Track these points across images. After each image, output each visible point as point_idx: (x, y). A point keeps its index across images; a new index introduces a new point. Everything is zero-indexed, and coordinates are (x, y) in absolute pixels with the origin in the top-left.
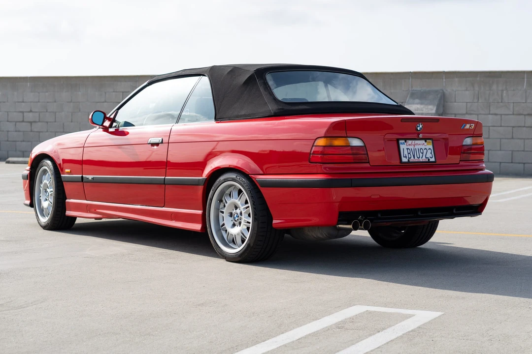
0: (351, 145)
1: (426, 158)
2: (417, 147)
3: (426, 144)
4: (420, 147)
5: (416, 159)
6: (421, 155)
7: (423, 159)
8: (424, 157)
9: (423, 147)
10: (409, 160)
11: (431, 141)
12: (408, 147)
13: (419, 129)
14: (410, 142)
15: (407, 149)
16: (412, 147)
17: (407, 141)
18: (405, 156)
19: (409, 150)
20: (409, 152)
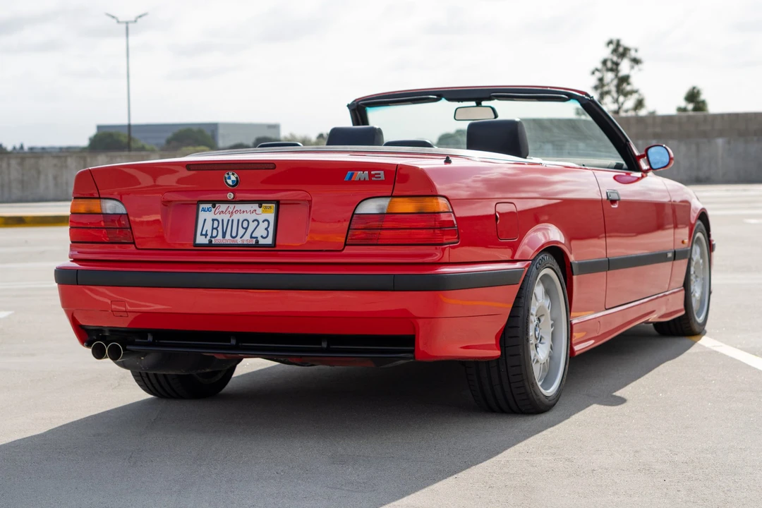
0: (104, 212)
1: (251, 237)
2: (235, 217)
3: (259, 210)
4: (242, 217)
5: (228, 240)
6: (241, 231)
7: (247, 239)
8: (247, 237)
9: (251, 217)
10: (210, 241)
11: (273, 206)
13: (230, 182)
14: (223, 207)
15: (213, 220)
16: (226, 217)
17: (217, 205)
18: (204, 233)
19: (216, 223)
20: (215, 226)
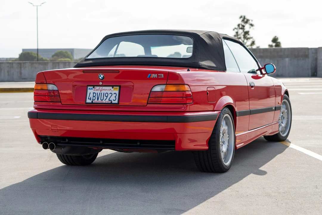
0: (48, 89)
6: (105, 98)
7: (107, 101)
9: (109, 92)
10: (92, 102)
11: (118, 87)
13: (101, 78)
15: (93, 93)
17: (95, 87)
18: (90, 98)
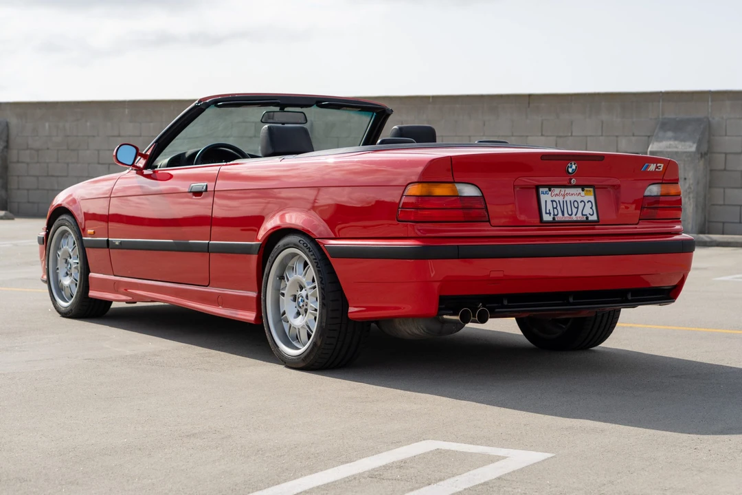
0: (460, 195)
1: (583, 215)
2: (568, 198)
3: (583, 193)
4: (573, 198)
5: (566, 217)
6: (575, 210)
7: (579, 217)
8: (579, 214)
9: (579, 199)
10: (554, 218)
11: (592, 189)
12: (554, 198)
13: (570, 170)
14: (557, 191)
15: (552, 201)
16: (560, 198)
17: (552, 189)
18: (548, 212)
19: (554, 203)
20: (555, 206)
